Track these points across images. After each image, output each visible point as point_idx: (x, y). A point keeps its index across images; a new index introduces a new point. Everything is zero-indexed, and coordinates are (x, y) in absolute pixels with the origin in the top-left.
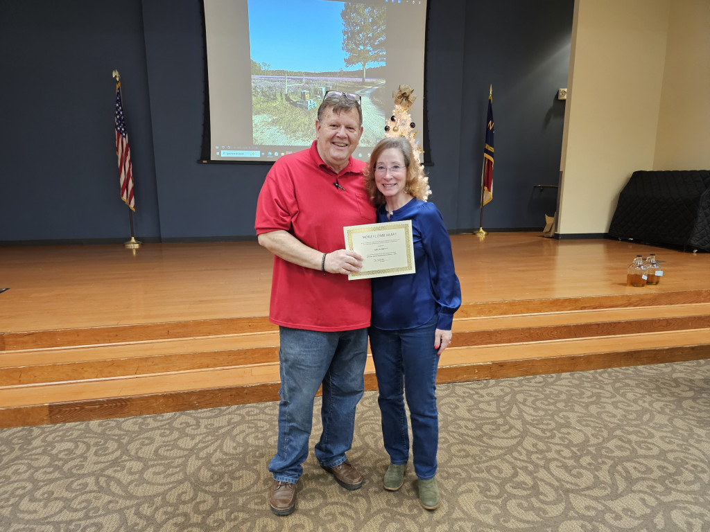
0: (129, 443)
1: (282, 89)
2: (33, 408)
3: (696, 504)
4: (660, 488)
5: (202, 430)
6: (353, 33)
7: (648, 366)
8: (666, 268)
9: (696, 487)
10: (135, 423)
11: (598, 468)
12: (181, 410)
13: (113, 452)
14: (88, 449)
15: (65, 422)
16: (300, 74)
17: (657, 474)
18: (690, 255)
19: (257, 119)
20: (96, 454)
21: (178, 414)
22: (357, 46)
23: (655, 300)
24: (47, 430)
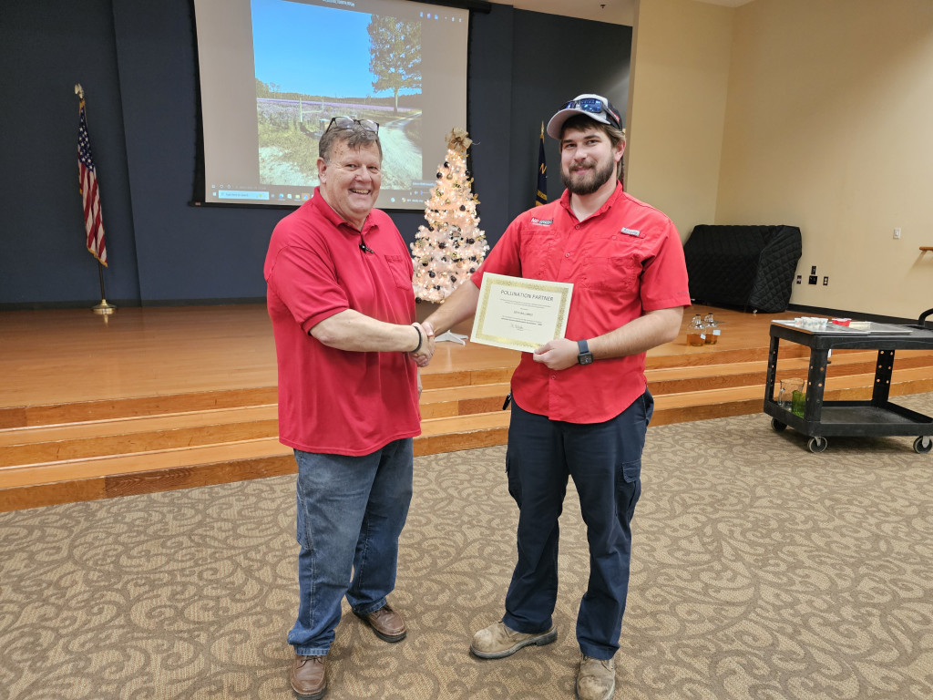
0: (206, 508)
1: (295, 117)
2: (88, 482)
3: (737, 518)
4: (709, 509)
5: (279, 493)
6: (382, 52)
7: (705, 421)
8: (725, 329)
9: (738, 507)
10: (203, 493)
11: (660, 499)
12: (249, 479)
13: (193, 517)
14: (164, 516)
15: (122, 495)
16: (318, 98)
17: (708, 500)
18: (750, 315)
19: (264, 152)
20: (175, 518)
21: (246, 482)
22: (388, 68)
23: (712, 359)
24: (106, 503)
